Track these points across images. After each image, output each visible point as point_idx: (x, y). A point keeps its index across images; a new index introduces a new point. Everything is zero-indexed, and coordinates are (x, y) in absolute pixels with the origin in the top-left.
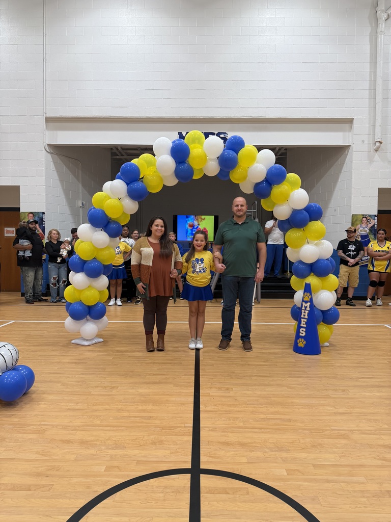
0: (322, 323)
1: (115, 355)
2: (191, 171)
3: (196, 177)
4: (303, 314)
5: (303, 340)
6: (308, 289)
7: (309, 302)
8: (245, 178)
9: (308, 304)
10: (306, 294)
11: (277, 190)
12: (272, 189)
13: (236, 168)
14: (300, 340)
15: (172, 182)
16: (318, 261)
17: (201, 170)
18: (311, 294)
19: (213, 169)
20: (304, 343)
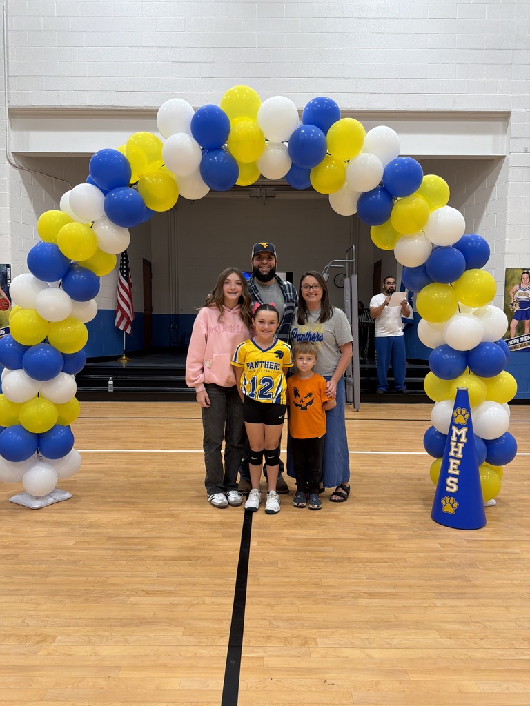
0: (485, 463)
1: (83, 534)
2: (232, 168)
3: (243, 181)
4: (453, 449)
5: (452, 500)
6: (462, 400)
7: (465, 426)
8: (340, 183)
9: (464, 430)
10: (459, 411)
11: (404, 208)
12: (393, 205)
13: (323, 162)
14: (447, 499)
15: (197, 190)
16: (481, 346)
17: (254, 166)
18: (469, 410)
19: (277, 165)
20: (456, 505)
